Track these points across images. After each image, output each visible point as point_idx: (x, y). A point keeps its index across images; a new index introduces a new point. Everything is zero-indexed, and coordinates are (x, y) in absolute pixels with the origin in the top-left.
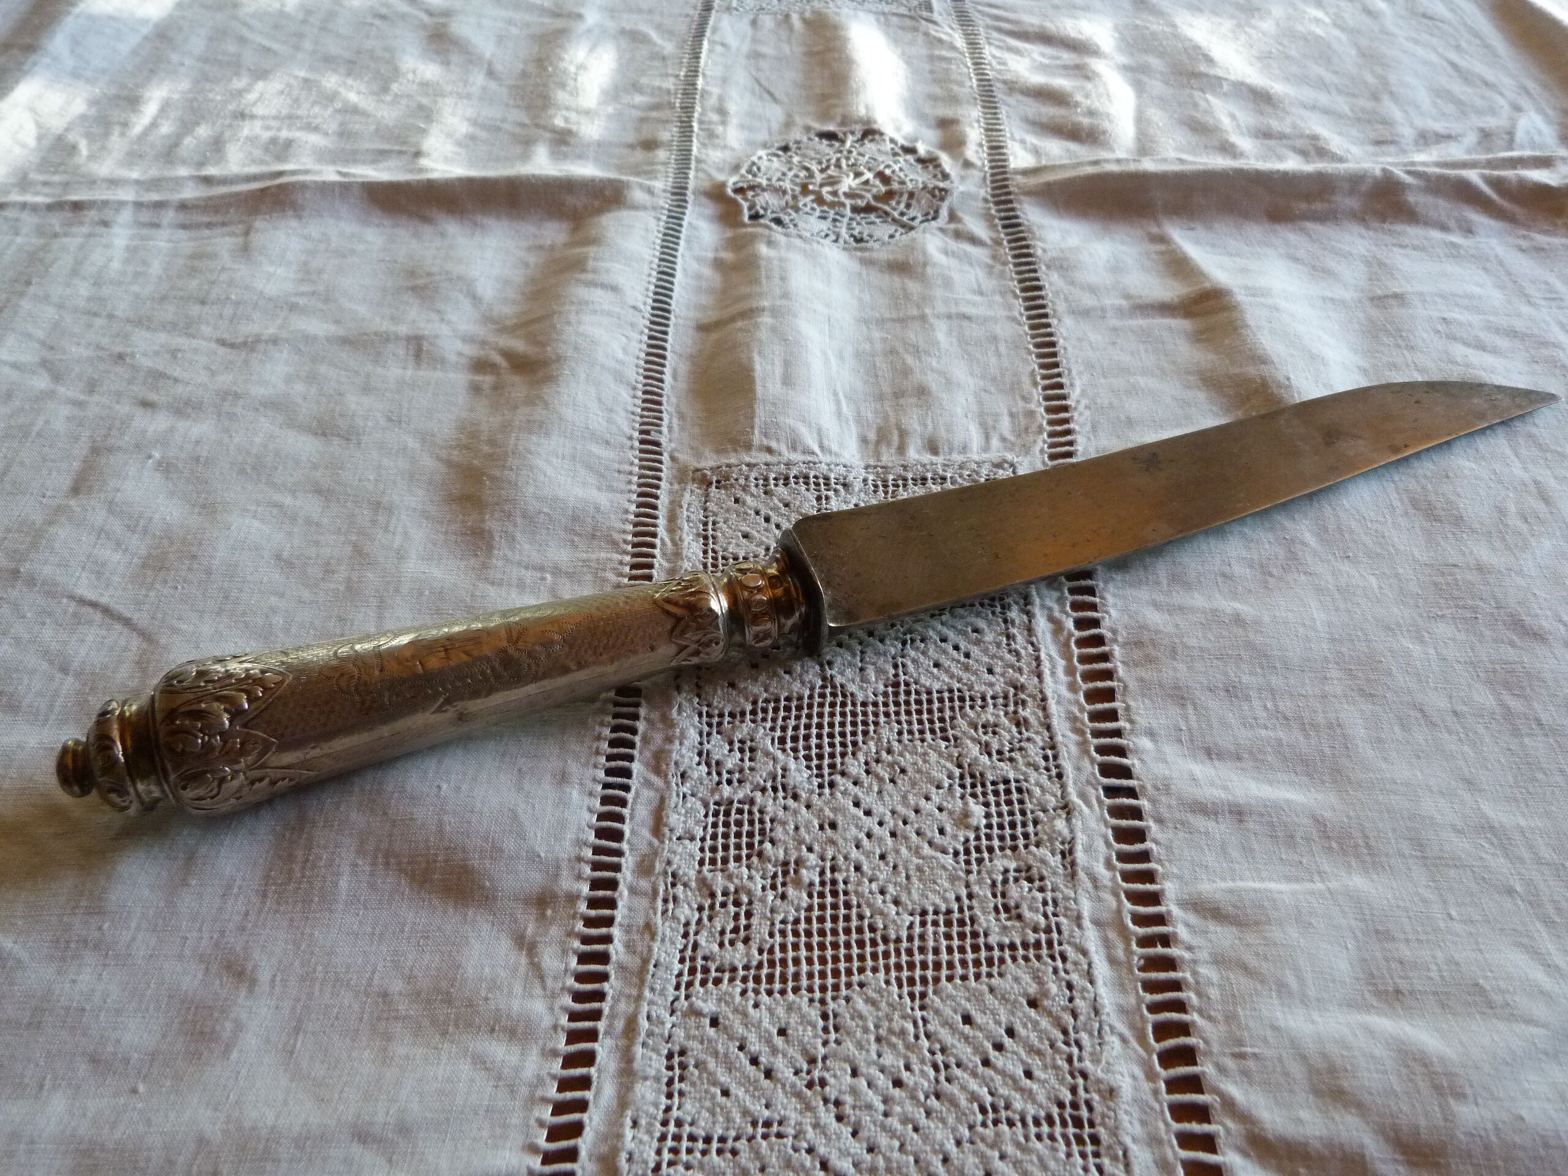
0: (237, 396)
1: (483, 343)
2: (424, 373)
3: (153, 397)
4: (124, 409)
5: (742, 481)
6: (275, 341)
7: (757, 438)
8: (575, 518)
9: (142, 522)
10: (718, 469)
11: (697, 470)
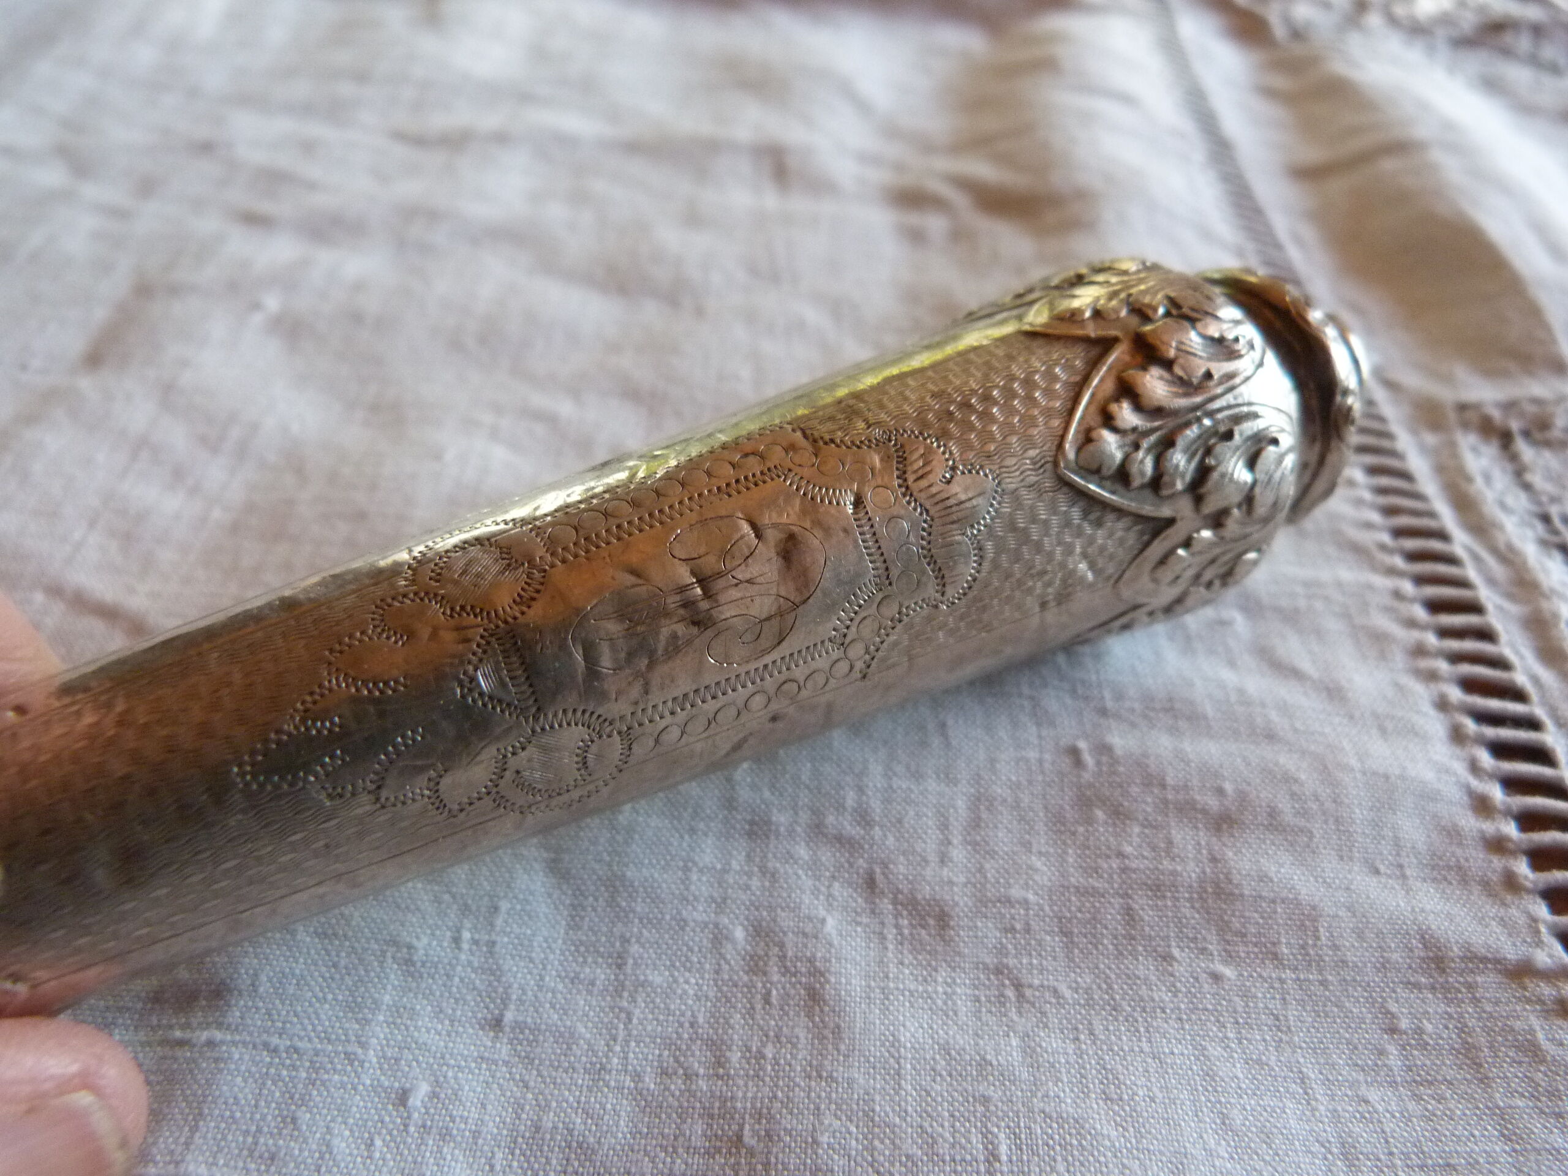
0: (433, 216)
1: (899, 167)
2: (799, 204)
3: (265, 206)
4: (208, 225)
6: (501, 138)
9: (235, 433)
10: (1510, 406)
11: (1463, 407)
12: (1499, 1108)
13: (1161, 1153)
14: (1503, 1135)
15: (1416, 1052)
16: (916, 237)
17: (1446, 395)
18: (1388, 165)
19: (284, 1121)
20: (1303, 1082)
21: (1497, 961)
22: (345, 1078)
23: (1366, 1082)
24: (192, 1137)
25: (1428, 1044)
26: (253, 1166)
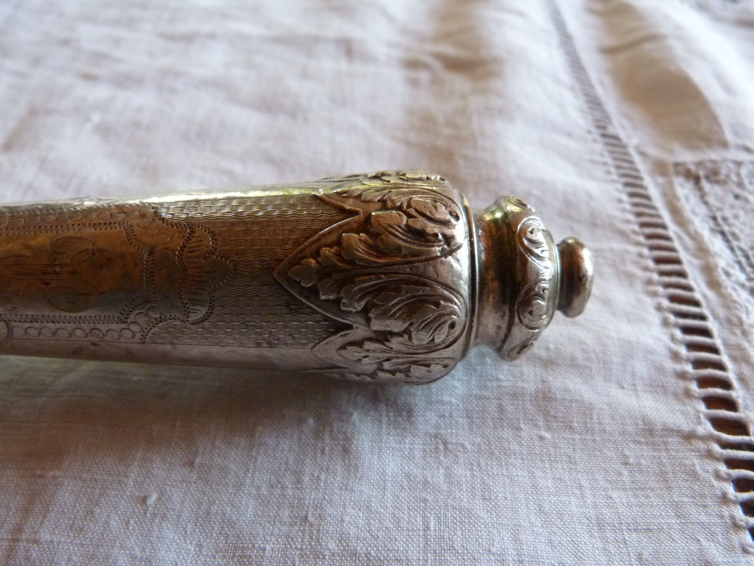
0: (177, 74)
1: (408, 49)
2: (358, 67)
3: (94, 71)
4: (65, 80)
5: (734, 178)
6: (212, 36)
7: (729, 137)
8: (568, 204)
10: (700, 164)
11: (677, 165)
12: (675, 501)
13: (508, 525)
14: (677, 515)
15: (637, 474)
16: (414, 83)
17: (669, 158)
18: (647, 47)
19: (87, 513)
20: (581, 489)
21: (679, 431)
22: (118, 493)
23: (612, 488)
24: (43, 521)
25: (643, 470)
26: (72, 534)
